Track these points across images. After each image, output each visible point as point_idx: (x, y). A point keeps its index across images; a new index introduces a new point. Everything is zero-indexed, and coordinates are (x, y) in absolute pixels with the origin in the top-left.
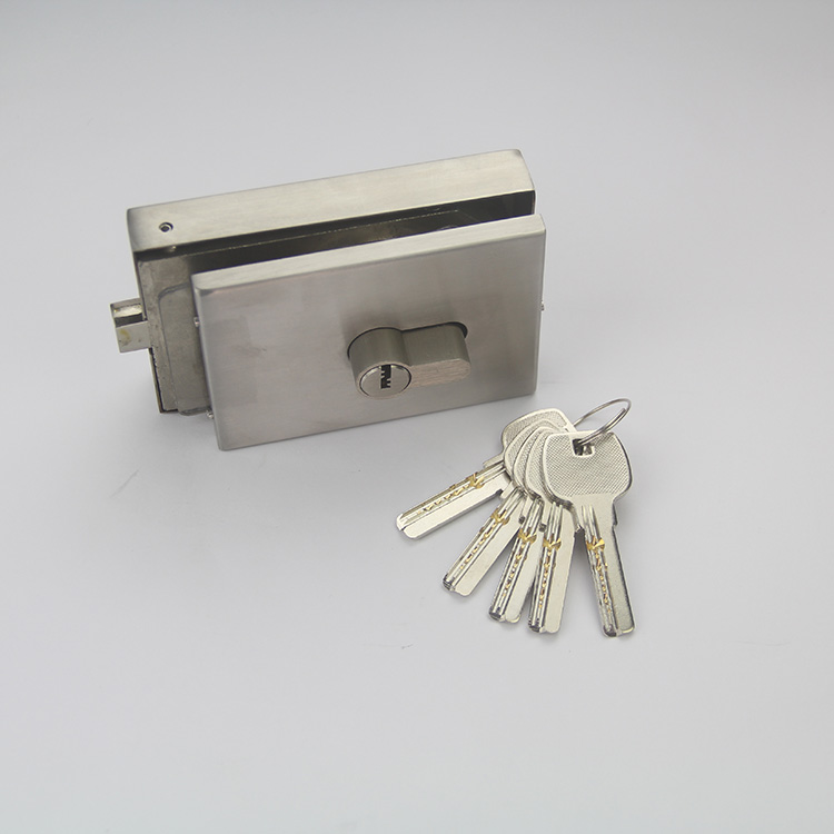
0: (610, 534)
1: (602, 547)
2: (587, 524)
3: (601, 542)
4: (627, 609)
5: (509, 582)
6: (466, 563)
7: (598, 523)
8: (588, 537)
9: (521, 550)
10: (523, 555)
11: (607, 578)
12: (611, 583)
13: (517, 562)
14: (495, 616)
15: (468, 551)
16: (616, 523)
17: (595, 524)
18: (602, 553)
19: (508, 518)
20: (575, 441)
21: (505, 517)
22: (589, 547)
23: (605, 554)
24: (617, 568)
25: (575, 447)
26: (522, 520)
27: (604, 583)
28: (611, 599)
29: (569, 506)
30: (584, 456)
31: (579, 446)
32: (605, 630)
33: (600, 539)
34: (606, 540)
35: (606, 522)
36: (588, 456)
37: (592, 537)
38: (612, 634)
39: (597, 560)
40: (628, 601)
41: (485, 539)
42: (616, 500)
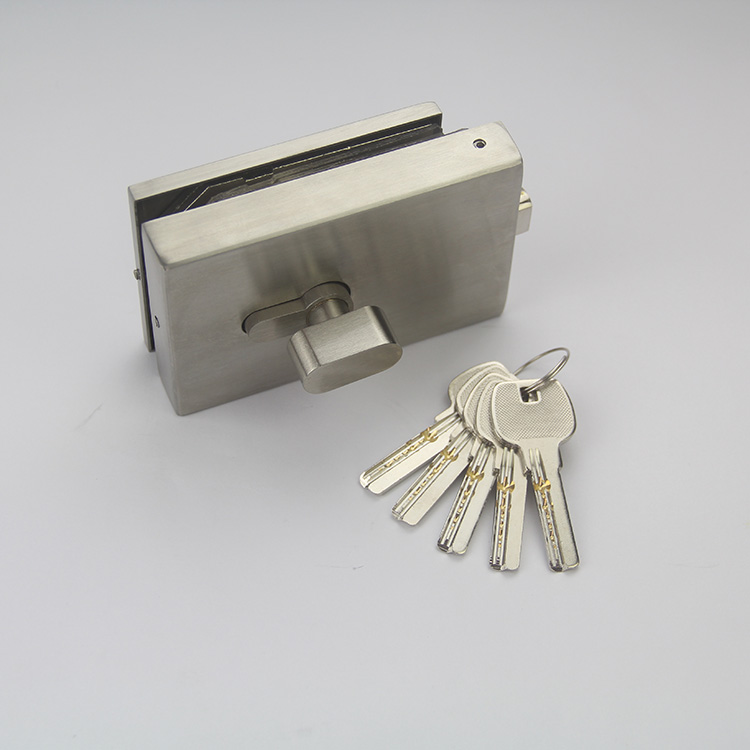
0: (556, 475)
1: (549, 487)
2: (533, 465)
3: (547, 483)
4: (572, 545)
5: (457, 516)
6: (415, 495)
7: (544, 464)
8: (535, 478)
9: (469, 487)
10: (471, 492)
11: (553, 516)
12: (557, 522)
13: (465, 498)
14: (443, 547)
15: (417, 484)
16: (561, 465)
17: (541, 465)
18: (548, 494)
19: (457, 455)
20: (522, 389)
21: (454, 454)
22: (536, 488)
23: (551, 494)
24: (563, 507)
25: (522, 394)
26: (471, 459)
27: (551, 521)
28: (558, 536)
29: (517, 449)
30: (531, 402)
31: (525, 394)
32: (551, 564)
33: (546, 480)
34: (552, 480)
35: (551, 465)
36: (535, 403)
37: (539, 478)
38: (558, 569)
39: (544, 499)
40: (573, 538)
41: (434, 473)
42: (562, 444)
